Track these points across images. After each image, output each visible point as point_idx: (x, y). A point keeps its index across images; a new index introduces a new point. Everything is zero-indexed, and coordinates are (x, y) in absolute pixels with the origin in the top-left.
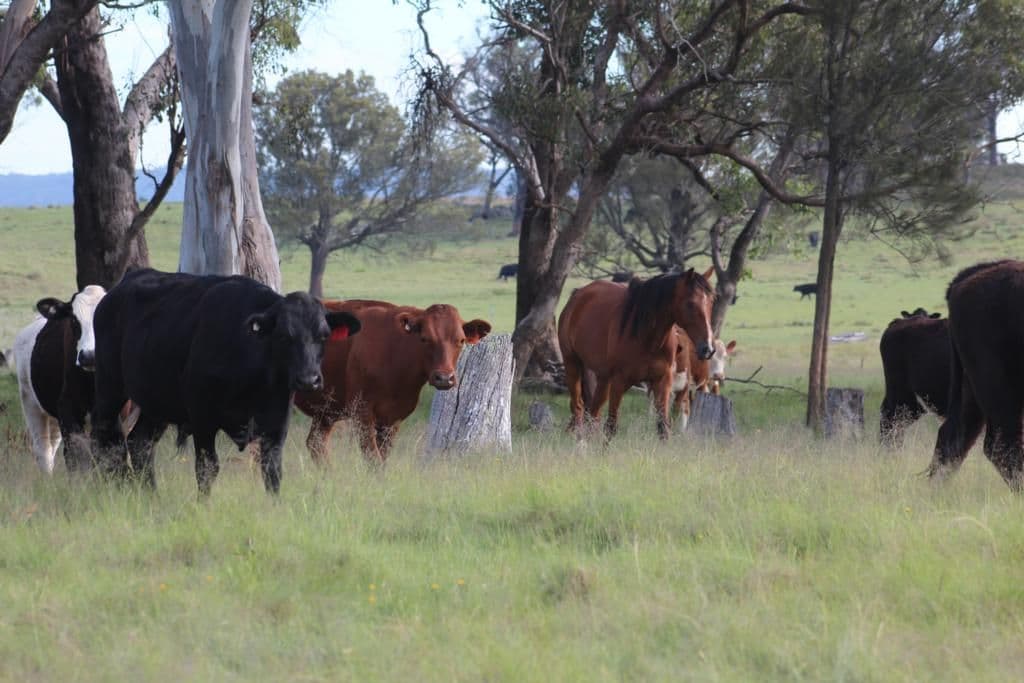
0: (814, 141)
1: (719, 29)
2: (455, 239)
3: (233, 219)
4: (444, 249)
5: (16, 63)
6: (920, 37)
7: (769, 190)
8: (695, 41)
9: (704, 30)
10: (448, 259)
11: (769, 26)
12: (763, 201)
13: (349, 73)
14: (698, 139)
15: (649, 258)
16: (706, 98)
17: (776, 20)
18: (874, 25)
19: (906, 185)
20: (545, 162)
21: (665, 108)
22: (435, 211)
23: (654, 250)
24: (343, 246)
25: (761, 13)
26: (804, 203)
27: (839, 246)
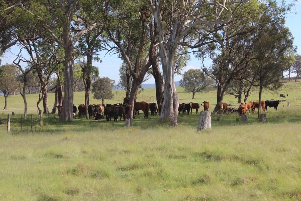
0: (258, 77)
1: (244, 61)
2: (211, 90)
3: (171, 92)
4: (210, 92)
5: (144, 70)
6: (273, 62)
7: (252, 84)
8: (240, 64)
9: (242, 62)
10: (211, 93)
11: (251, 61)
12: (251, 86)
13: (197, 69)
14: (241, 77)
15: (237, 92)
16: (242, 72)
17: (252, 60)
18: (266, 60)
19: (271, 83)
20: (220, 81)
21: (236, 73)
22: (209, 87)
23: (237, 91)
24: (197, 92)
25: (250, 59)
26: (257, 86)
27: (262, 92)
